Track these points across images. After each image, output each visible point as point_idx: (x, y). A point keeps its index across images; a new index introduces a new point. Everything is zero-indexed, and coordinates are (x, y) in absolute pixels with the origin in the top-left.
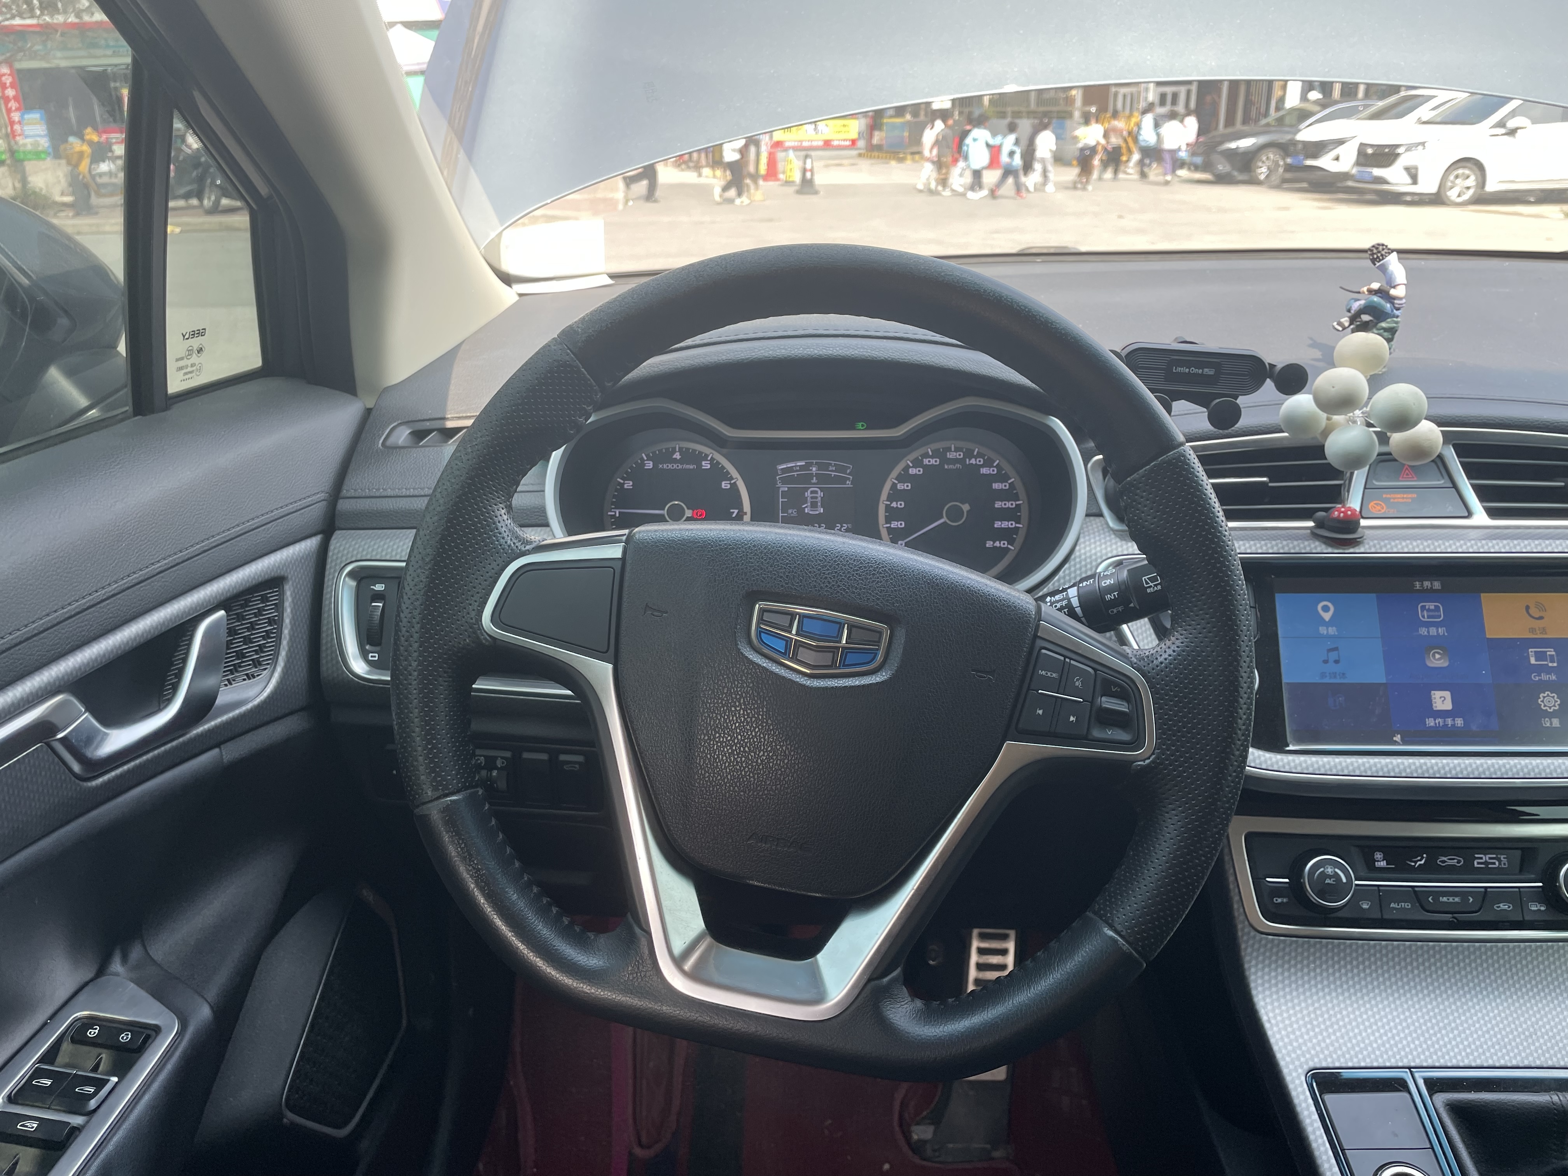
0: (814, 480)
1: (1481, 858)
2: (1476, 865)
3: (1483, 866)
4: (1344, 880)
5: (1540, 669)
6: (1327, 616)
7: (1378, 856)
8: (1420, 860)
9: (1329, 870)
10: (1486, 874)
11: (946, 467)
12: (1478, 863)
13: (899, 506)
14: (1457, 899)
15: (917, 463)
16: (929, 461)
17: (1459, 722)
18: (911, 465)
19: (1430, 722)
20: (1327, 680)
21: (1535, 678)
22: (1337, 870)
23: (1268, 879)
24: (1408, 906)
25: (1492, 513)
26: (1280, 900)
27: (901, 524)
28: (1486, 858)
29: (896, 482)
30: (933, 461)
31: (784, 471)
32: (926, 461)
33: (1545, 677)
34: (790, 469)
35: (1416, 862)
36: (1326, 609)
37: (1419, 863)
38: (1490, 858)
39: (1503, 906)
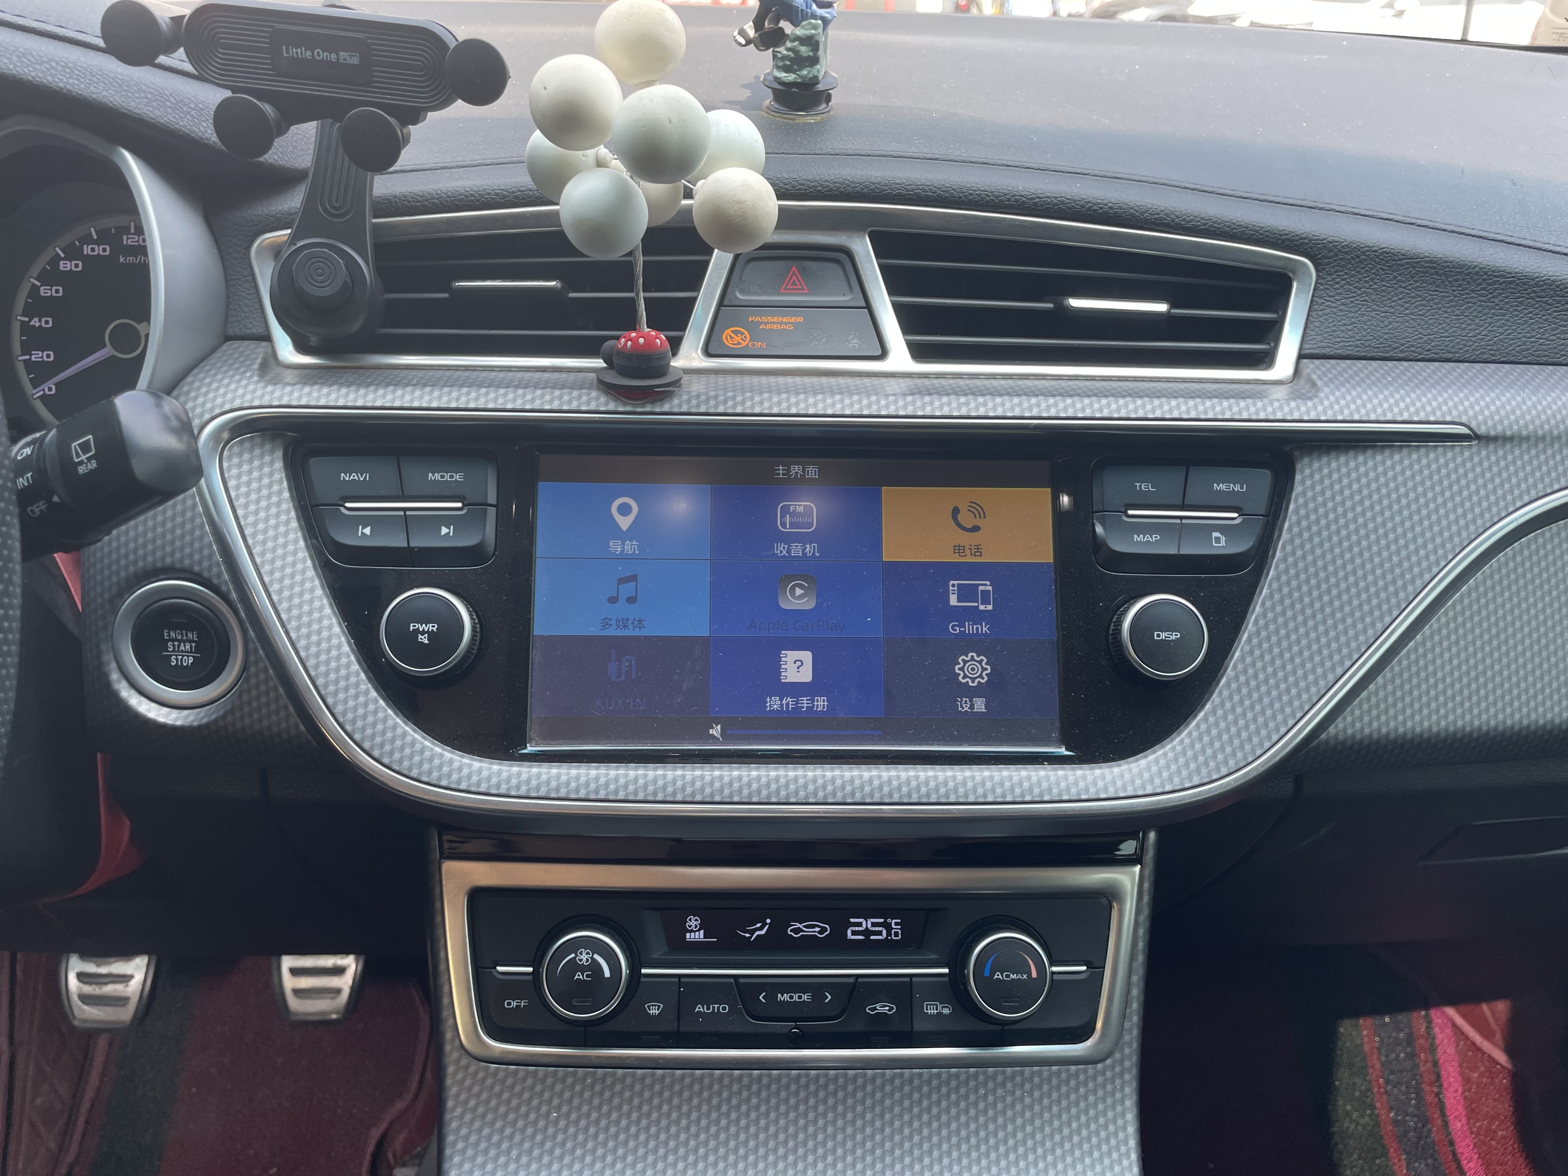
1: (860, 925)
2: (850, 936)
3: (861, 937)
4: (607, 974)
5: (963, 615)
6: (625, 523)
7: (693, 922)
8: (761, 929)
9: (584, 957)
11: (122, 260)
12: (854, 933)
13: (44, 325)
14: (805, 998)
15: (72, 253)
16: (93, 250)
17: (821, 703)
18: (63, 255)
19: (774, 703)
20: (612, 632)
21: (954, 629)
22: (596, 956)
23: (499, 968)
24: (723, 1008)
25: (919, 352)
26: (514, 1004)
27: (48, 356)
28: (867, 924)
29: (39, 284)
30: (99, 250)
32: (87, 250)
33: (970, 628)
35: (752, 932)
36: (625, 510)
37: (758, 933)
38: (873, 925)
39: (882, 1008)
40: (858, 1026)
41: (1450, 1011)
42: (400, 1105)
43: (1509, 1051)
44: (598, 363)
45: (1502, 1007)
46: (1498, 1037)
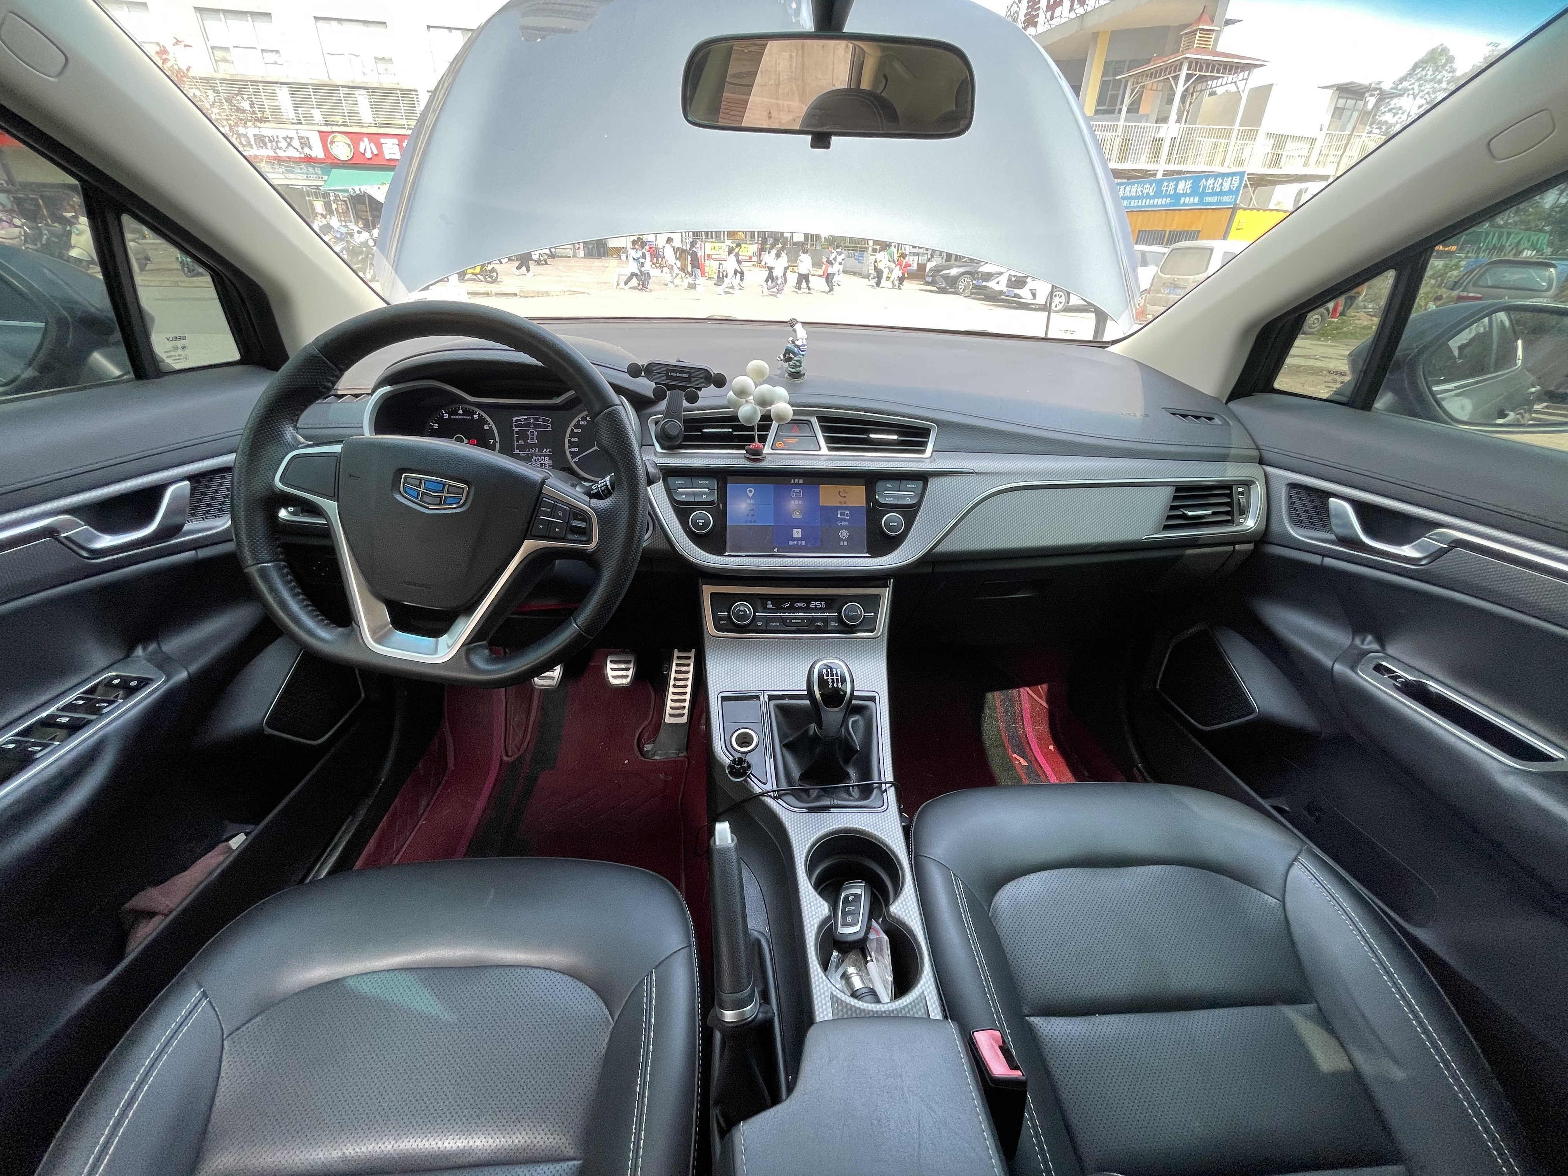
0: (532, 426)
1: (814, 603)
2: (810, 606)
3: (814, 606)
4: (749, 613)
5: (841, 520)
6: (751, 495)
7: (769, 603)
8: (787, 604)
9: (742, 608)
10: (816, 610)
12: (812, 606)
13: (575, 441)
14: (800, 621)
15: (584, 419)
17: (804, 543)
18: (581, 420)
19: (791, 543)
20: (748, 524)
21: (839, 523)
22: (745, 608)
23: (719, 613)
24: (778, 624)
25: (831, 449)
26: (722, 622)
27: (576, 450)
29: (574, 428)
31: (516, 421)
33: (843, 523)
34: (520, 420)
35: (785, 605)
36: (750, 491)
37: (787, 606)
38: (817, 603)
39: (820, 624)
40: (813, 628)
41: (1027, 689)
42: (646, 722)
43: (1047, 702)
44: (744, 452)
45: (1045, 686)
46: (1044, 697)
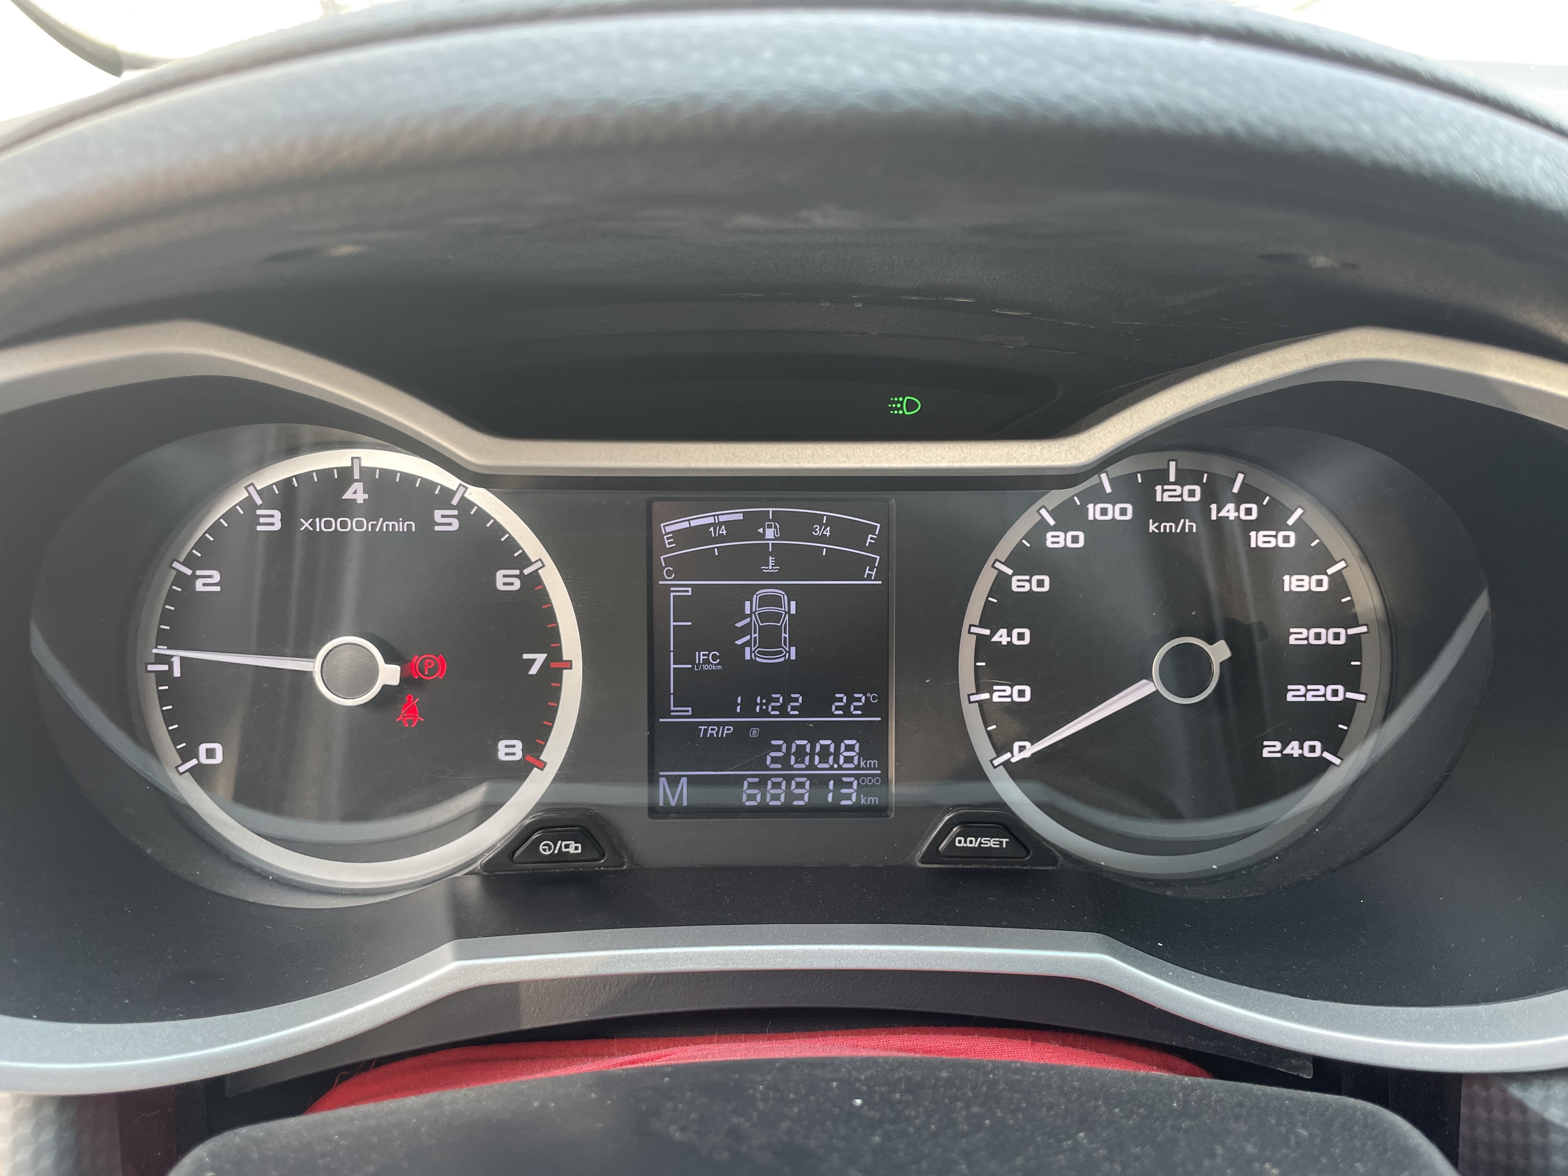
0: (771, 566)
11: (1152, 528)
15: (1068, 517)
16: (1104, 512)
18: (1052, 522)
29: (1009, 572)
30: (1114, 512)
31: (683, 538)
32: (1094, 512)
34: (700, 534)
